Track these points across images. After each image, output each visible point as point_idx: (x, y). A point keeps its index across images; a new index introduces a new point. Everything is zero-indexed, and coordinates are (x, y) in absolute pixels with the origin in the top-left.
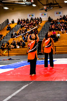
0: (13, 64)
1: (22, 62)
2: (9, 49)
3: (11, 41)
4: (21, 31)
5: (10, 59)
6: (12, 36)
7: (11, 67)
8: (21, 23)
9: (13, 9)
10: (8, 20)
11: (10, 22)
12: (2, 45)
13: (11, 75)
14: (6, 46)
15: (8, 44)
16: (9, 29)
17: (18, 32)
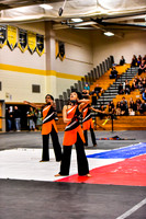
0: (122, 149)
1: (141, 144)
4: (138, 80)
5: (116, 138)
6: (121, 91)
7: (118, 156)
9: (123, 36)
10: (112, 57)
13: (120, 173)
16: (115, 75)
17: (132, 82)
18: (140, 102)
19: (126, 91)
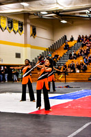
1: (83, 91)
2: (66, 73)
5: (67, 87)
6: (71, 57)
9: (72, 23)
10: (65, 36)
12: (58, 68)
18: (83, 64)
19: (74, 58)
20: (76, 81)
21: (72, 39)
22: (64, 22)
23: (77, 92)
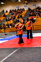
0: (8, 37)
1: (13, 36)
2: (5, 28)
3: (6, 23)
4: (12, 17)
7: (6, 39)
8: (12, 12)
9: (7, 4)
10: (3, 10)
11: (5, 12)
12: (1, 26)
13: (7, 44)
14: (3, 26)
15: (4, 25)
16: (5, 16)
17: (10, 18)
20: (10, 32)
21: (7, 12)
22: (2, 3)
23: (11, 37)
